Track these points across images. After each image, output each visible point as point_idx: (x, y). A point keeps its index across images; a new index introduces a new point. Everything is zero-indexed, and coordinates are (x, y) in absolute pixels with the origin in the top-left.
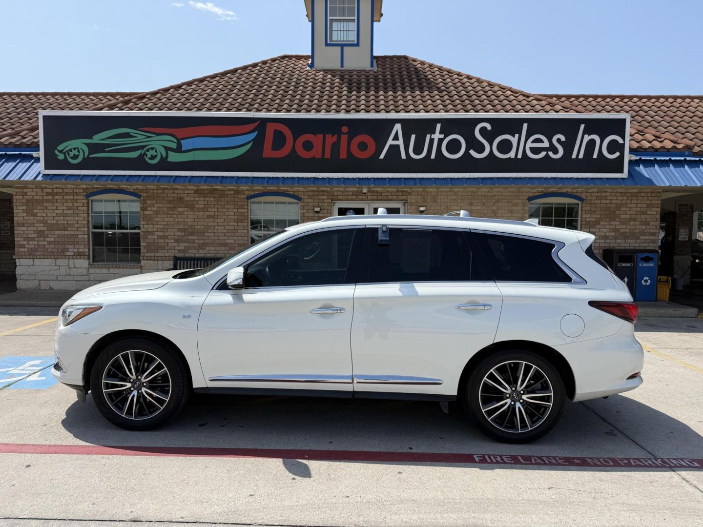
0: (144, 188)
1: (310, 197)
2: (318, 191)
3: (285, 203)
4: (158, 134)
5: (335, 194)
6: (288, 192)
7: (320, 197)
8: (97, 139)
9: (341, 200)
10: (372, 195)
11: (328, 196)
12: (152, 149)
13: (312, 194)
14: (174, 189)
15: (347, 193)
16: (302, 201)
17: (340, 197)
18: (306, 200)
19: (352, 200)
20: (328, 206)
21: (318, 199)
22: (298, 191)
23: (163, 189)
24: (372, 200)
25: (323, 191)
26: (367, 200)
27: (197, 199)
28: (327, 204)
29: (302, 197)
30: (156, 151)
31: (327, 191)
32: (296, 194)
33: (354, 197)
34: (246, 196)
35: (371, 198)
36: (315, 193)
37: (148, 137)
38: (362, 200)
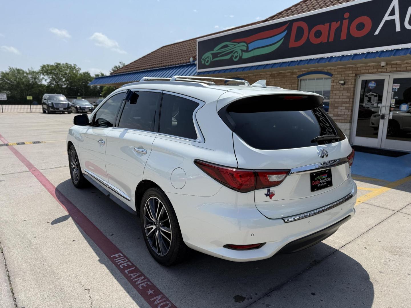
0: (247, 75)
1: (339, 73)
2: (345, 68)
3: (322, 79)
4: (239, 43)
5: (359, 69)
6: (324, 71)
7: (346, 72)
8: (216, 50)
9: (363, 73)
10: (391, 68)
11: (353, 71)
12: (236, 52)
13: (341, 70)
14: (260, 75)
15: (369, 68)
16: (333, 76)
17: (363, 71)
18: (336, 76)
19: (373, 73)
20: (352, 79)
21: (345, 74)
22: (331, 69)
23: (256, 75)
24: (391, 72)
25: (349, 68)
26: (386, 72)
27: (271, 80)
28: (351, 78)
29: (334, 73)
30: (238, 53)
31: (352, 68)
32: (329, 71)
33: (375, 70)
34: (297, 75)
35: (390, 70)
36: (343, 70)
37: (235, 45)
38: (381, 72)
